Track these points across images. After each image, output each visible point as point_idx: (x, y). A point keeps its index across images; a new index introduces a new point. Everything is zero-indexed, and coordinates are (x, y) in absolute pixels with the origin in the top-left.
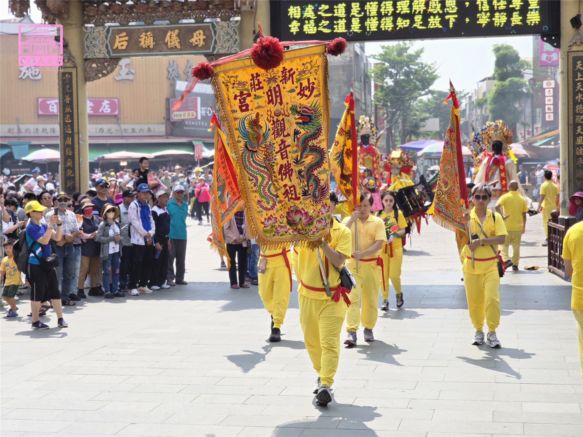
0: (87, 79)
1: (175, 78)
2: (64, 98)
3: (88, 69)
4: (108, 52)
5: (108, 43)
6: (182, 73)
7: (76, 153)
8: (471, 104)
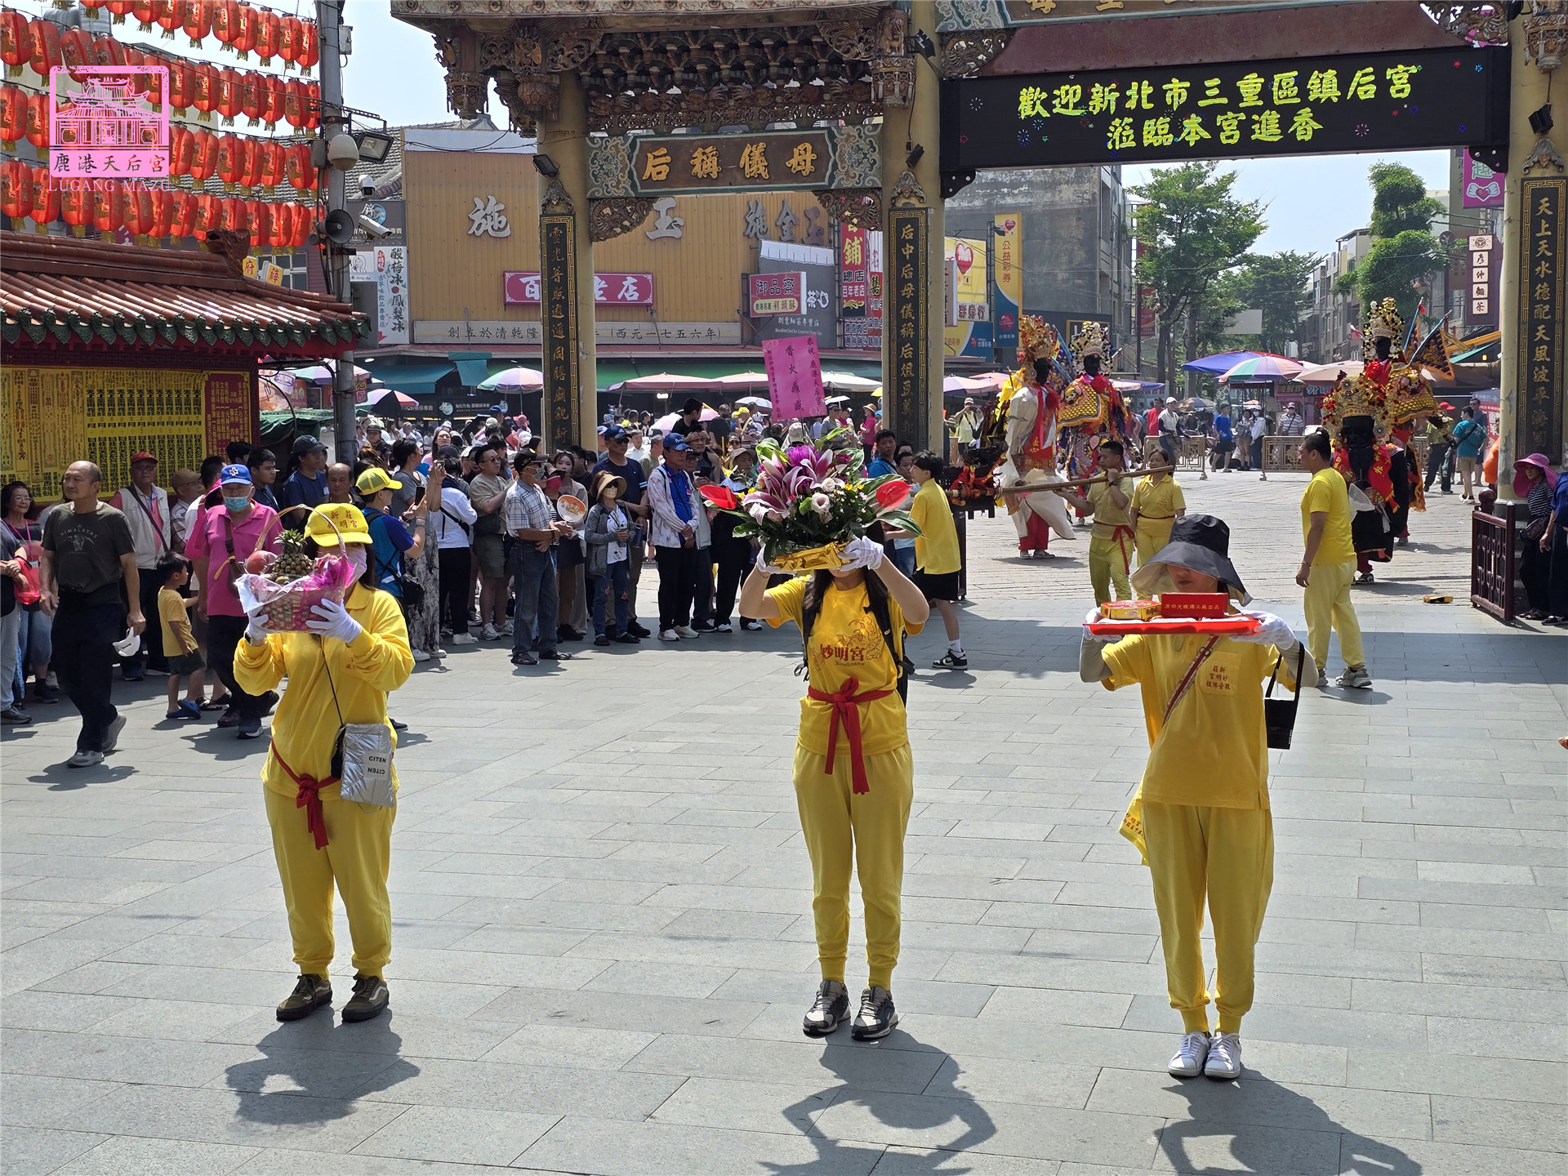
0: (593, 237)
1: (758, 234)
2: (551, 273)
3: (595, 218)
4: (633, 186)
5: (633, 168)
6: (773, 223)
7: (574, 375)
8: (1325, 282)
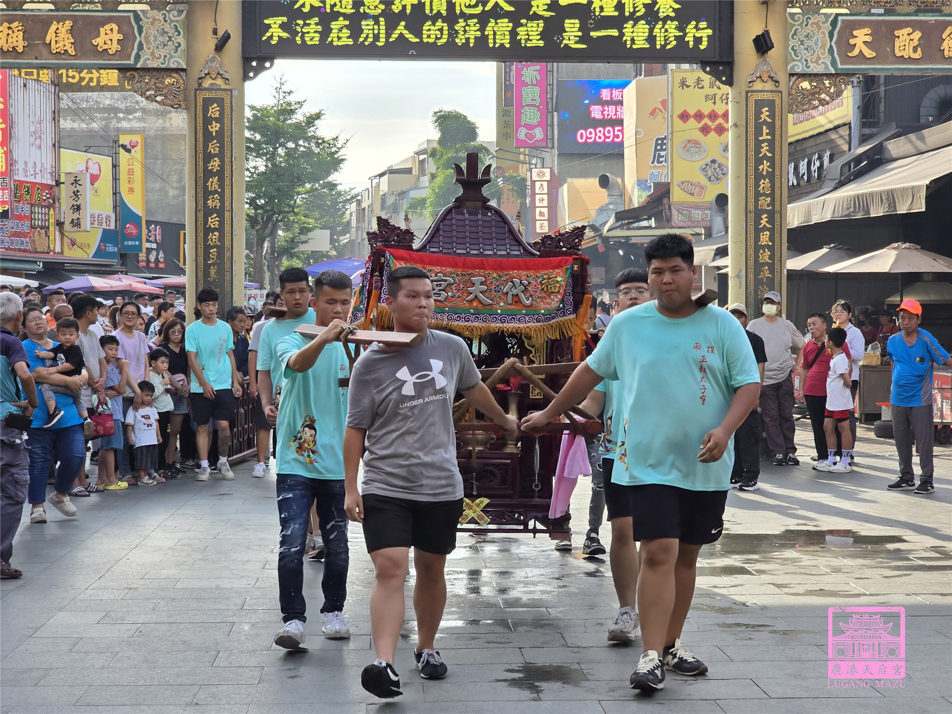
8: (361, 212)
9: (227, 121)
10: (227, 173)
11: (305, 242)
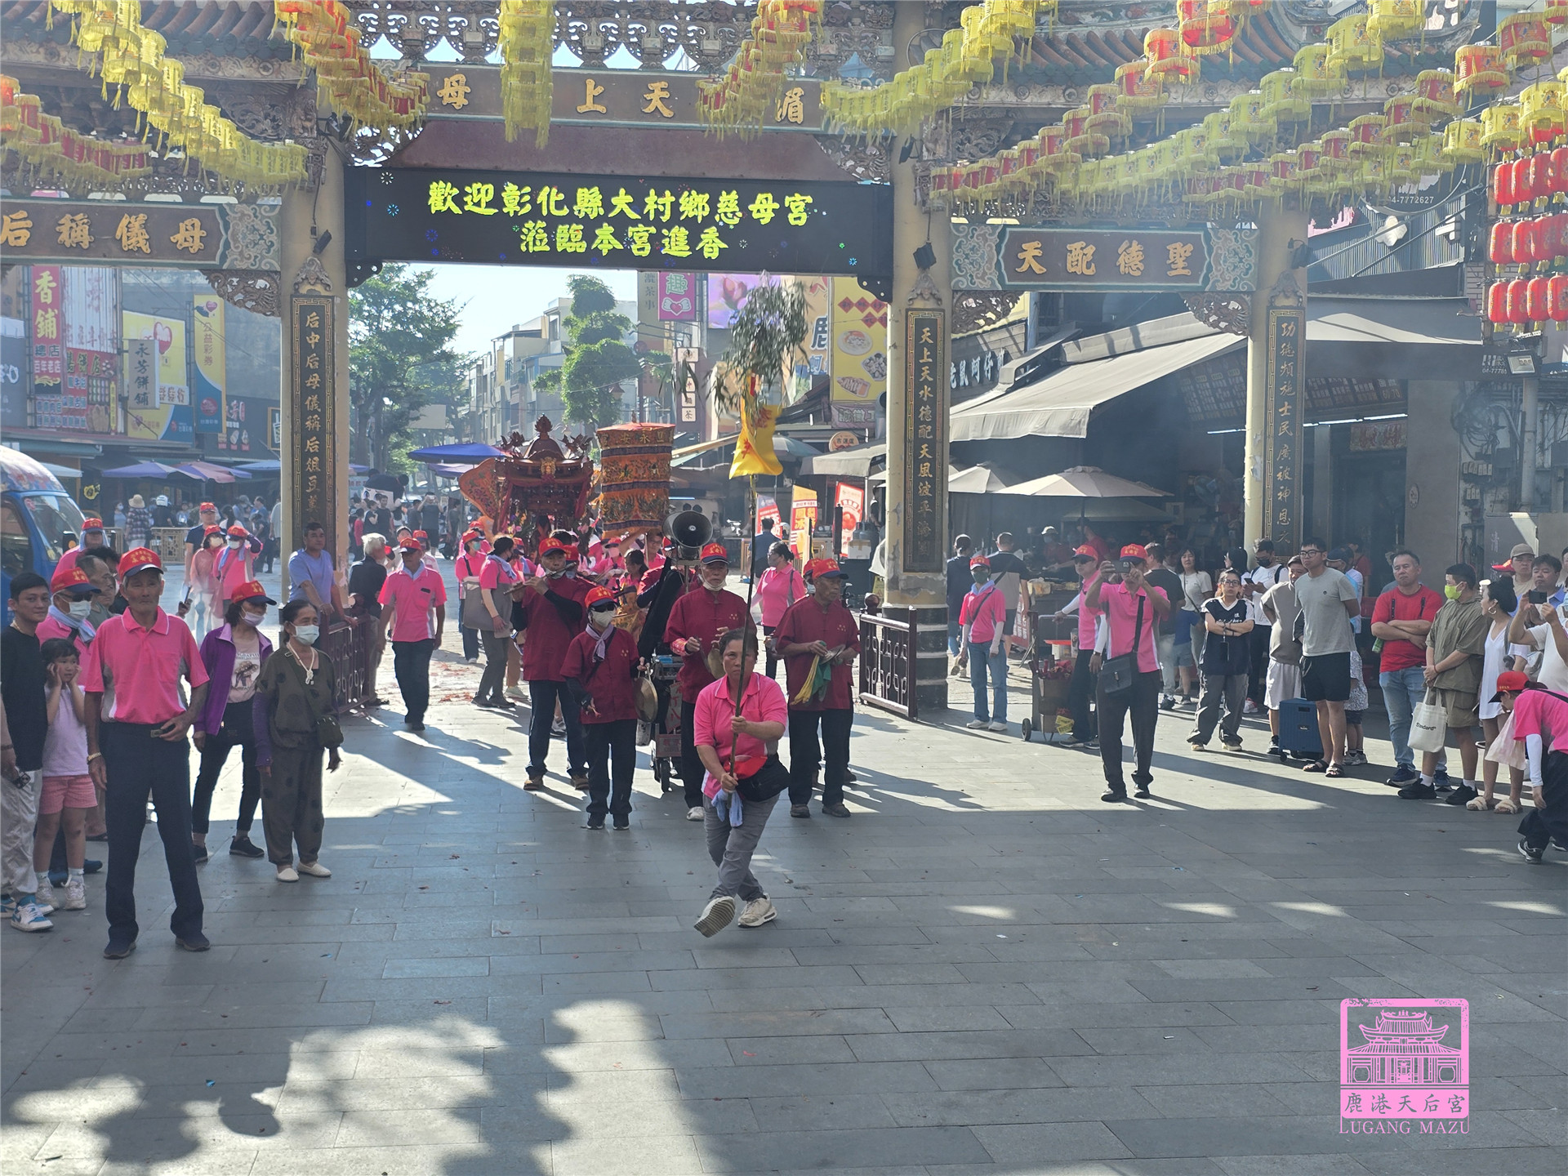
8: (482, 380)
9: (327, 332)
10: (328, 392)
11: (417, 418)
